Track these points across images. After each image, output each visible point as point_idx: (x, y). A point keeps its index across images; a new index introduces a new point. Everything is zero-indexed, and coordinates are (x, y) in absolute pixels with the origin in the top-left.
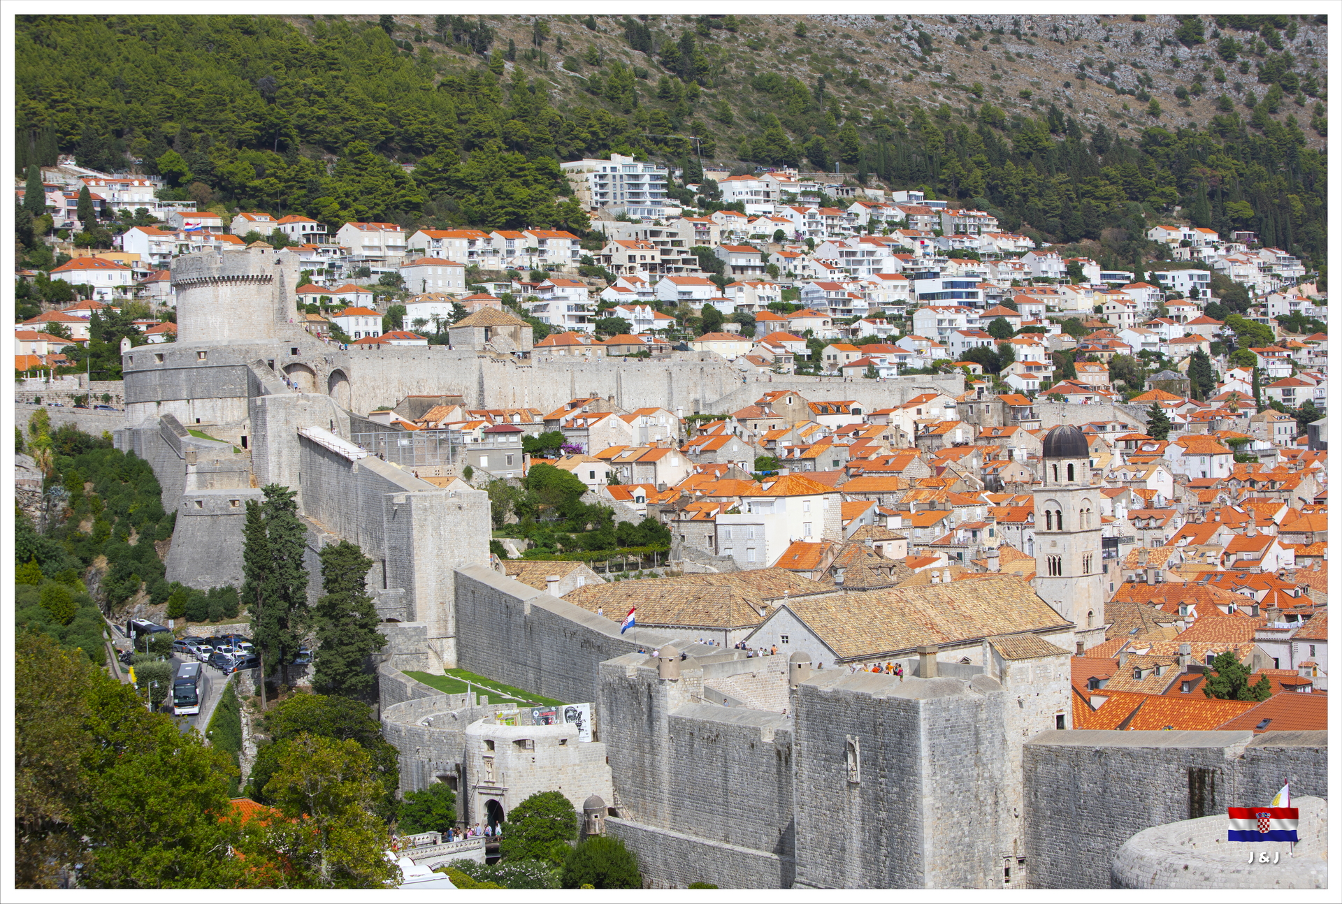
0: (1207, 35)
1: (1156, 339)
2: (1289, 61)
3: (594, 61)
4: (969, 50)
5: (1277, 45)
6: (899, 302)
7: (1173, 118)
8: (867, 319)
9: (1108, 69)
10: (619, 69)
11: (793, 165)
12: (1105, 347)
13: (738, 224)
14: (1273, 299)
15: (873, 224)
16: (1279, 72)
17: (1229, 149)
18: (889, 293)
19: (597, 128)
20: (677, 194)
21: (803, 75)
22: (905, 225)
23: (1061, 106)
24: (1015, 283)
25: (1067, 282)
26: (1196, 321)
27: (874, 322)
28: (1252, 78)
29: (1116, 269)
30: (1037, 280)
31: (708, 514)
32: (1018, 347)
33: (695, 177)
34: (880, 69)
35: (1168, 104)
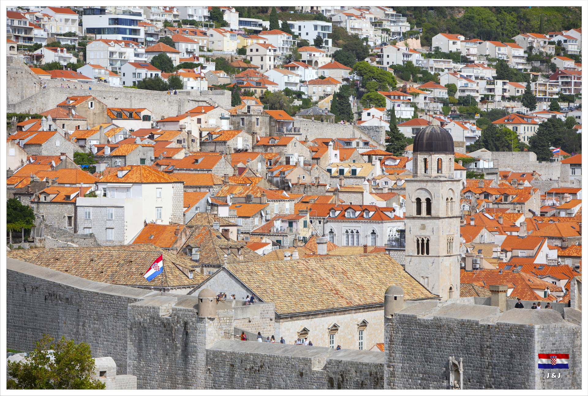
1: (295, 79)
6: (70, 34)
8: (47, 46)
12: (258, 84)
14: (388, 50)
18: (61, 25)
24: (167, 24)
25: (211, 26)
26: (327, 66)
27: (56, 51)
29: (249, 17)
30: (185, 22)
31: (68, 197)
32: (185, 79)
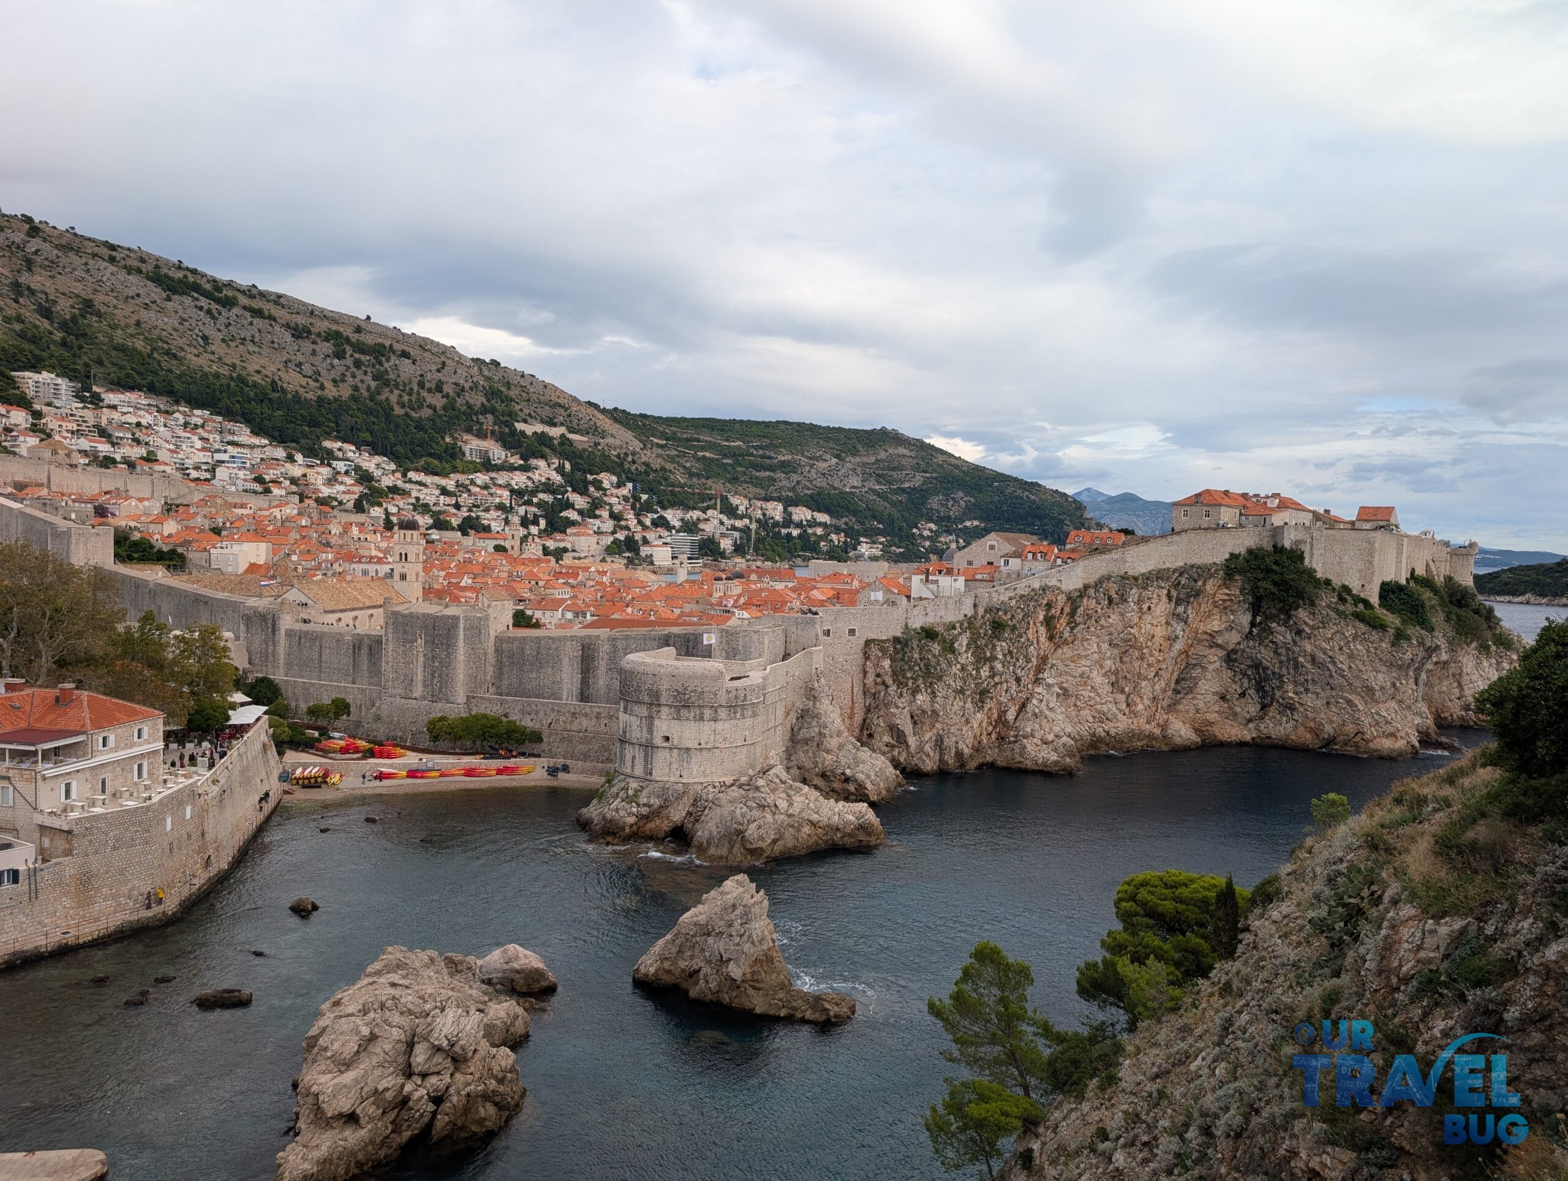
0: (348, 356)
1: (334, 491)
2: (386, 372)
3: (19, 319)
4: (228, 346)
5: (381, 364)
6: (207, 463)
7: (331, 392)
8: (193, 469)
9: (299, 365)
10: (36, 327)
11: (140, 390)
12: (314, 492)
13: (116, 416)
15: (186, 425)
16: (382, 376)
17: (359, 409)
18: (203, 457)
19: (30, 356)
20: (79, 397)
21: (139, 344)
22: (203, 426)
23: (276, 378)
24: (263, 459)
25: (288, 461)
27: (197, 471)
28: (369, 379)
29: (310, 458)
31: (205, 548)
32: (273, 489)
33: (89, 390)
34: (182, 349)
35: (328, 385)
